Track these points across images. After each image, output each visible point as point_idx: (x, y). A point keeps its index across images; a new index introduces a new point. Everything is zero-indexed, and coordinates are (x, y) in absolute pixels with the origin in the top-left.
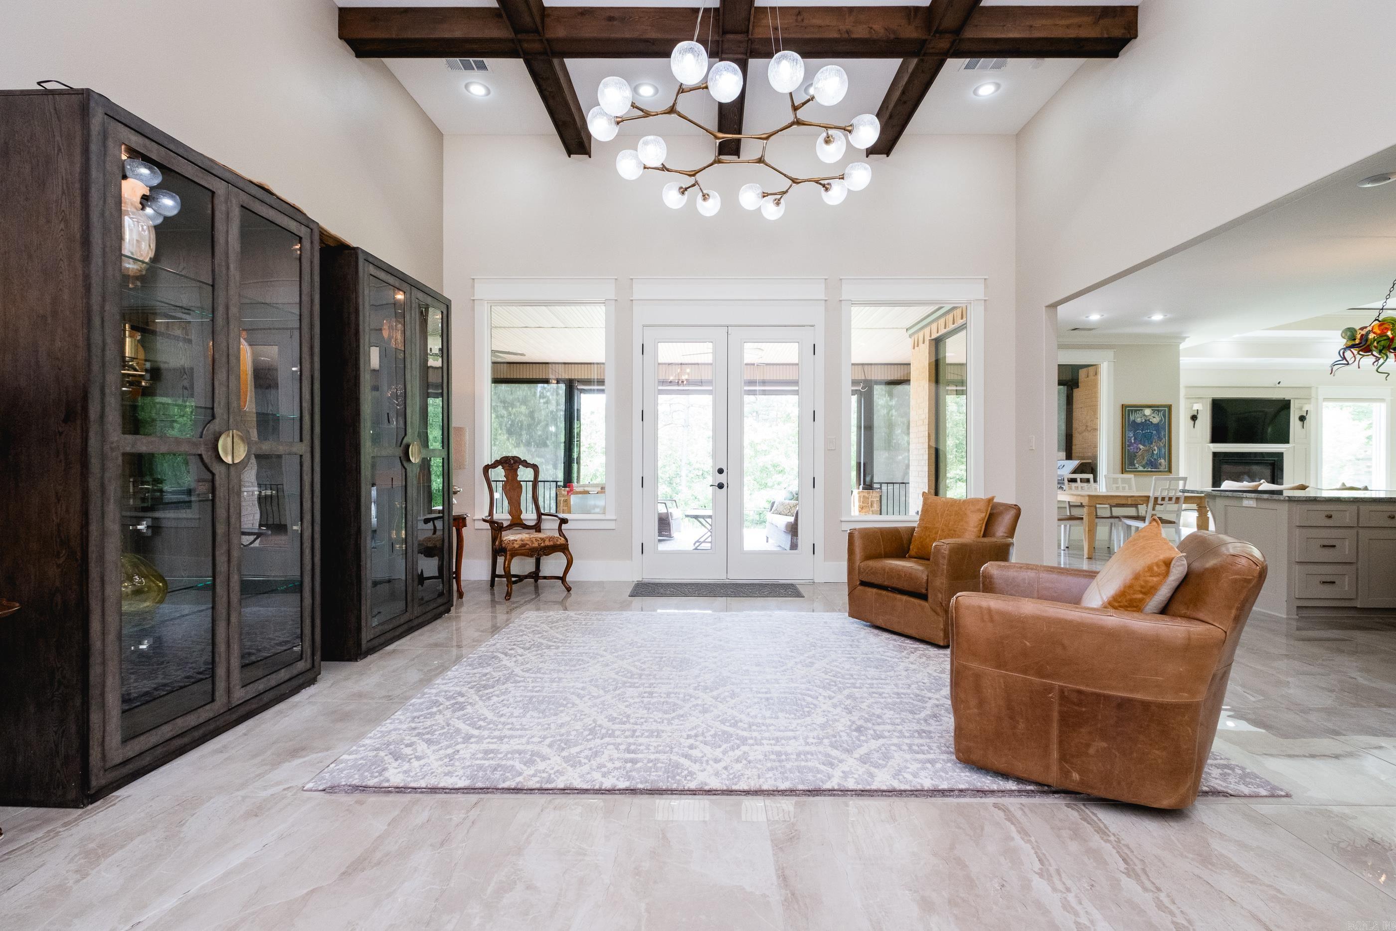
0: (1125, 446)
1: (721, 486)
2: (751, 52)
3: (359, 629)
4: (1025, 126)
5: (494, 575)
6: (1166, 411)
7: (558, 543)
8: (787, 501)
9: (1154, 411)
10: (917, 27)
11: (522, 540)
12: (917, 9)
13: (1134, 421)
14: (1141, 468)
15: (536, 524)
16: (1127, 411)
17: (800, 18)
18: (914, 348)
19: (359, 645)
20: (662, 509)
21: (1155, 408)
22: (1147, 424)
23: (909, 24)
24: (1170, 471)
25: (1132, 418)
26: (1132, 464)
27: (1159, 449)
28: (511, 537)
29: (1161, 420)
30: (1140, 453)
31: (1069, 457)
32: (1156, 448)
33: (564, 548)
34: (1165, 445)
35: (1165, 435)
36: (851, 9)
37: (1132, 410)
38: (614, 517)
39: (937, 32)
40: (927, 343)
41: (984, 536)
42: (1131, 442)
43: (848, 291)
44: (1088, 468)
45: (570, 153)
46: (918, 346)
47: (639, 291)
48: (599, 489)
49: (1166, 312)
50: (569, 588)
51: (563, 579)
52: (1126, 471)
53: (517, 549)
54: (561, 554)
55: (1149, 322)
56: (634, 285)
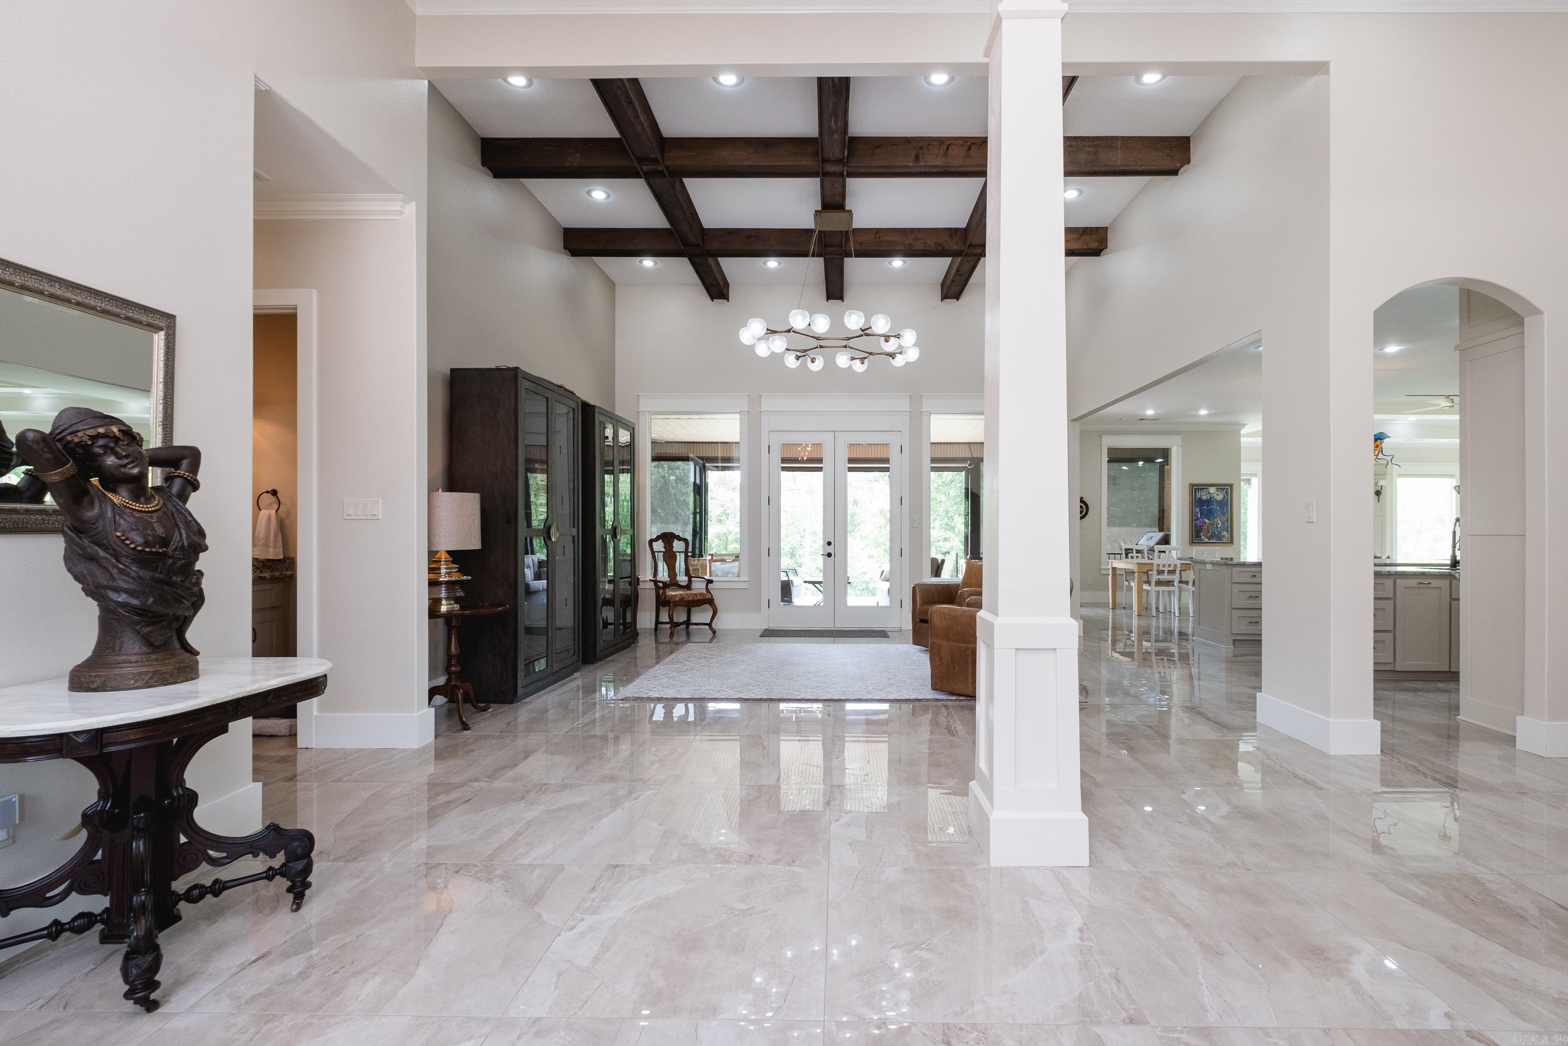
0: (1193, 519)
1: (829, 555)
2: (845, 254)
3: (595, 644)
5: (658, 622)
6: (1228, 489)
7: (707, 598)
9: (1218, 489)
10: (957, 243)
11: (680, 595)
12: (957, 230)
13: (1200, 498)
14: (1206, 540)
15: (688, 584)
16: (1195, 488)
17: (878, 236)
19: (595, 653)
20: (784, 577)
21: (1220, 487)
22: (1209, 502)
23: (952, 240)
24: (1232, 542)
25: (1198, 496)
26: (1198, 536)
27: (1223, 523)
28: (671, 593)
29: (1224, 498)
30: (1205, 527)
31: (1162, 529)
32: (1219, 522)
33: (710, 601)
34: (1228, 520)
35: (1228, 510)
36: (912, 230)
37: (1198, 489)
38: (747, 579)
39: (970, 245)
42: (1198, 516)
43: (926, 405)
45: (712, 298)
47: (766, 405)
48: (734, 558)
49: (1209, 408)
50: (714, 632)
51: (710, 625)
52: (1193, 543)
53: (678, 601)
54: (707, 606)
55: (1198, 416)
56: (762, 400)
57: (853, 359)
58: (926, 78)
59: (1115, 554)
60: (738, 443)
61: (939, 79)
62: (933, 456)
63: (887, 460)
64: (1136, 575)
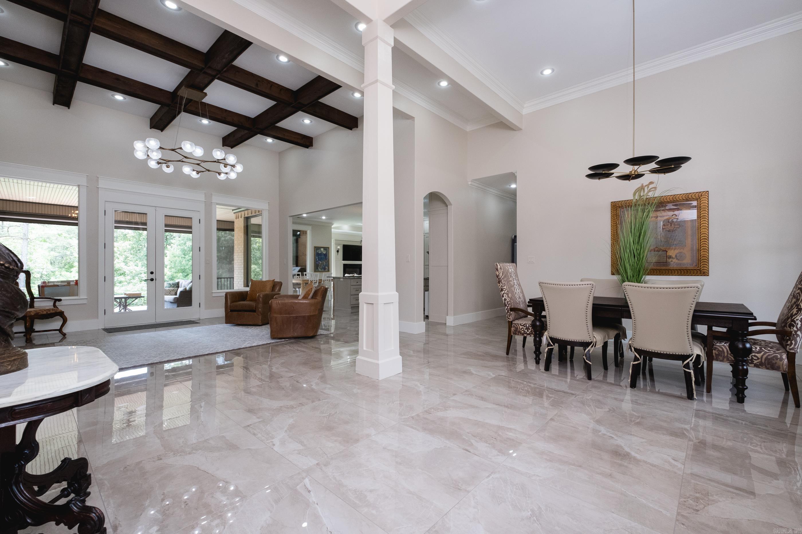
1: (152, 280)
4: (283, 151)
6: (327, 249)
7: (58, 311)
8: (168, 288)
9: (324, 249)
10: (249, 123)
12: (249, 117)
14: (320, 270)
16: (316, 248)
18: (236, 219)
22: (321, 254)
23: (247, 122)
25: (317, 252)
27: (326, 263)
29: (326, 253)
30: (320, 265)
33: (59, 314)
38: (86, 298)
39: (256, 128)
40: (243, 218)
41: (272, 291)
43: (215, 199)
44: (303, 270)
46: (238, 218)
47: (102, 184)
49: (326, 216)
50: (64, 335)
51: (60, 330)
52: (315, 271)
53: (33, 316)
54: (58, 317)
55: (322, 219)
56: (99, 180)
57: (194, 170)
58: (277, 57)
60: (77, 207)
61: (283, 59)
62: (219, 227)
63: (190, 227)
64: (301, 285)
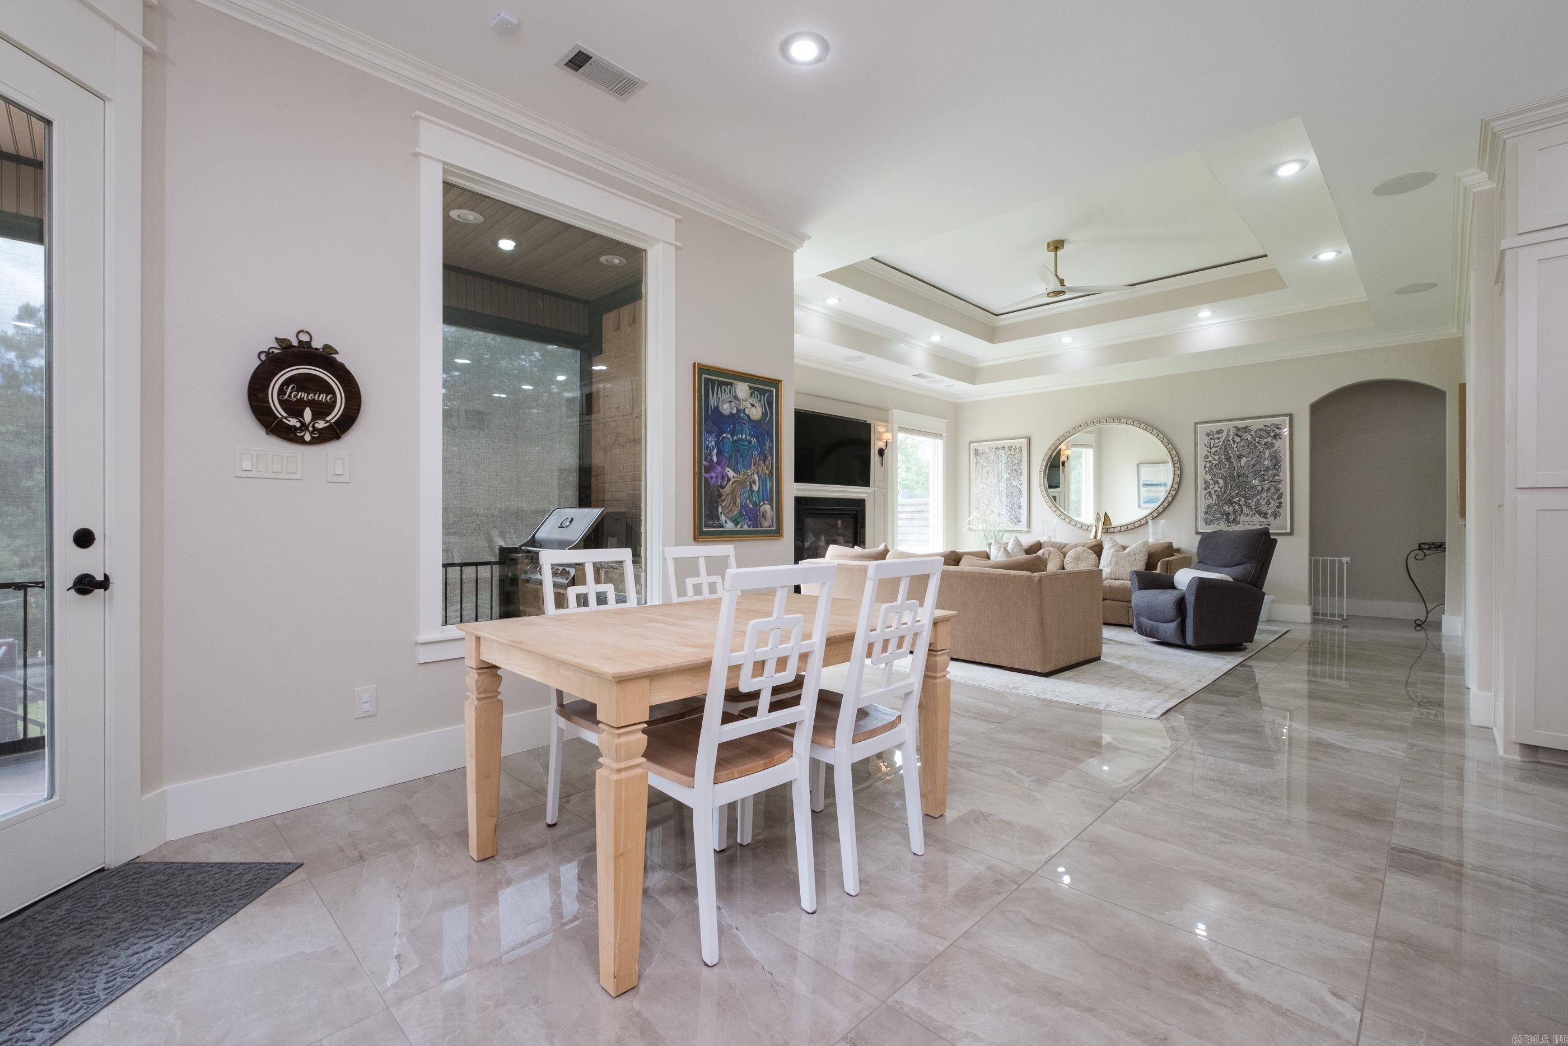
13: (717, 408)
21: (754, 381)
26: (712, 515)
31: (585, 500)
32: (756, 477)
34: (771, 472)
35: (771, 448)
37: (713, 381)
42: (711, 461)
59: (477, 564)
